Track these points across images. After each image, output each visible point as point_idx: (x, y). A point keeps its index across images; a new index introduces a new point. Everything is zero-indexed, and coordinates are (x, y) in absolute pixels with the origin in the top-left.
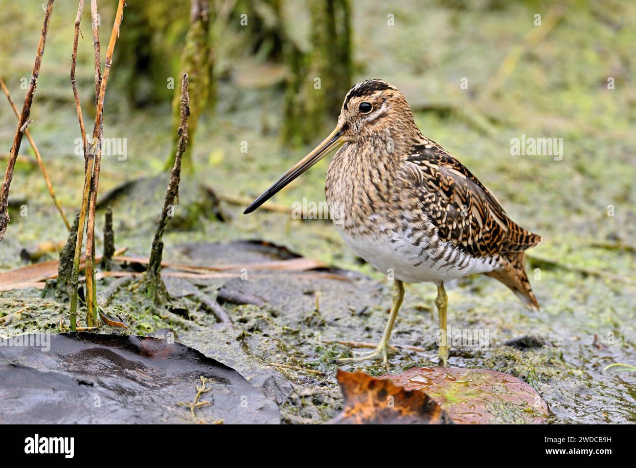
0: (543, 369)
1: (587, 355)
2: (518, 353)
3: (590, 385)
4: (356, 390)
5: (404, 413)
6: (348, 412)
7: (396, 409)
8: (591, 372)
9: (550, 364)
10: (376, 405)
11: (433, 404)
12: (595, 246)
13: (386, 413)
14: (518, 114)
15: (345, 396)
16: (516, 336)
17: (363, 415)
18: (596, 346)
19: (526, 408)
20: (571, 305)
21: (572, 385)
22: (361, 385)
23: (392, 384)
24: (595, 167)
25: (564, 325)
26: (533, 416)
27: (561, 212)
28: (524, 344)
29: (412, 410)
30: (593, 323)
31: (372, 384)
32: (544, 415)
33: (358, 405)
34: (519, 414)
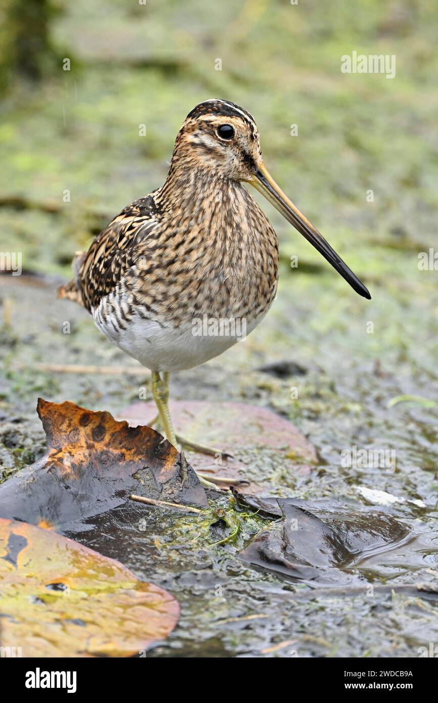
0: (309, 404)
1: (366, 386)
2: (275, 383)
3: (371, 425)
4: (64, 427)
5: (128, 458)
6: (53, 455)
7: (116, 452)
8: (372, 408)
9: (317, 396)
10: (90, 447)
11: (166, 445)
12: (374, 243)
13: (104, 457)
14: (270, 71)
15: (49, 434)
16: (272, 360)
17: (73, 460)
18: (378, 373)
19: (288, 453)
20: (345, 321)
21: (347, 424)
22: (71, 420)
23: (111, 418)
24: (373, 140)
25: (335, 347)
26: (298, 463)
27: (328, 199)
28: (282, 371)
29: (138, 453)
30: (373, 344)
31: (86, 418)
32: (312, 462)
33: (65, 445)
34: (280, 461)
